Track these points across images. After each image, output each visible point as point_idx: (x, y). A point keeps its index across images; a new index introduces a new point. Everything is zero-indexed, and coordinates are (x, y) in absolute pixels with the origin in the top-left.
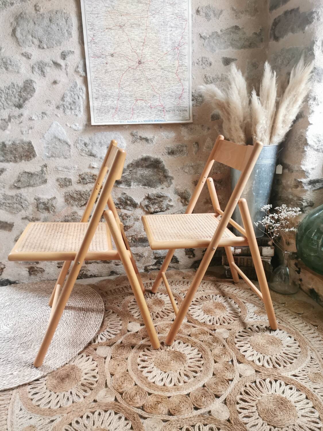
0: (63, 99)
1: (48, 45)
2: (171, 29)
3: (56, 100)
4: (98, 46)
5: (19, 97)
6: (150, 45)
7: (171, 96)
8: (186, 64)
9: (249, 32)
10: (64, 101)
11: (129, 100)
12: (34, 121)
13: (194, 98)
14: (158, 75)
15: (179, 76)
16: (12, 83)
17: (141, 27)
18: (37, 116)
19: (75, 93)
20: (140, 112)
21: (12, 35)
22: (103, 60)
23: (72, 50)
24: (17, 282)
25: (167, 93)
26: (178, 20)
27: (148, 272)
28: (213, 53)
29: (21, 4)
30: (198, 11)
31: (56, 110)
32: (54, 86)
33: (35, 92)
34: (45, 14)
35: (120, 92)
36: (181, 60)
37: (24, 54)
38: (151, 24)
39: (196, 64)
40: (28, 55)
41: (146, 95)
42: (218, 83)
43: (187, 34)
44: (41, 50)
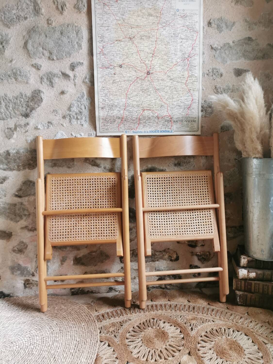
0: (69, 109)
1: (58, 57)
2: (181, 40)
3: (63, 110)
4: (107, 57)
5: (26, 107)
6: (160, 56)
7: (179, 106)
8: (196, 75)
9: (263, 44)
10: (70, 111)
11: (136, 109)
12: (39, 130)
13: (203, 109)
14: (167, 85)
15: (188, 86)
16: (21, 93)
17: (151, 39)
18: (43, 125)
19: (82, 103)
20: (147, 122)
21: (23, 48)
22: (111, 70)
23: (81, 61)
24: (11, 295)
25: (175, 103)
26: (189, 32)
27: (150, 290)
28: (224, 64)
29: (34, 18)
30: (209, 24)
31: (62, 119)
32: (62, 96)
33: (42, 101)
34: (57, 27)
35: (127, 102)
36: (191, 71)
37: (34, 65)
38: (162, 36)
39: (206, 75)
40: (38, 66)
41: (154, 105)
42: (229, 93)
43: (198, 45)
44: (51, 62)
